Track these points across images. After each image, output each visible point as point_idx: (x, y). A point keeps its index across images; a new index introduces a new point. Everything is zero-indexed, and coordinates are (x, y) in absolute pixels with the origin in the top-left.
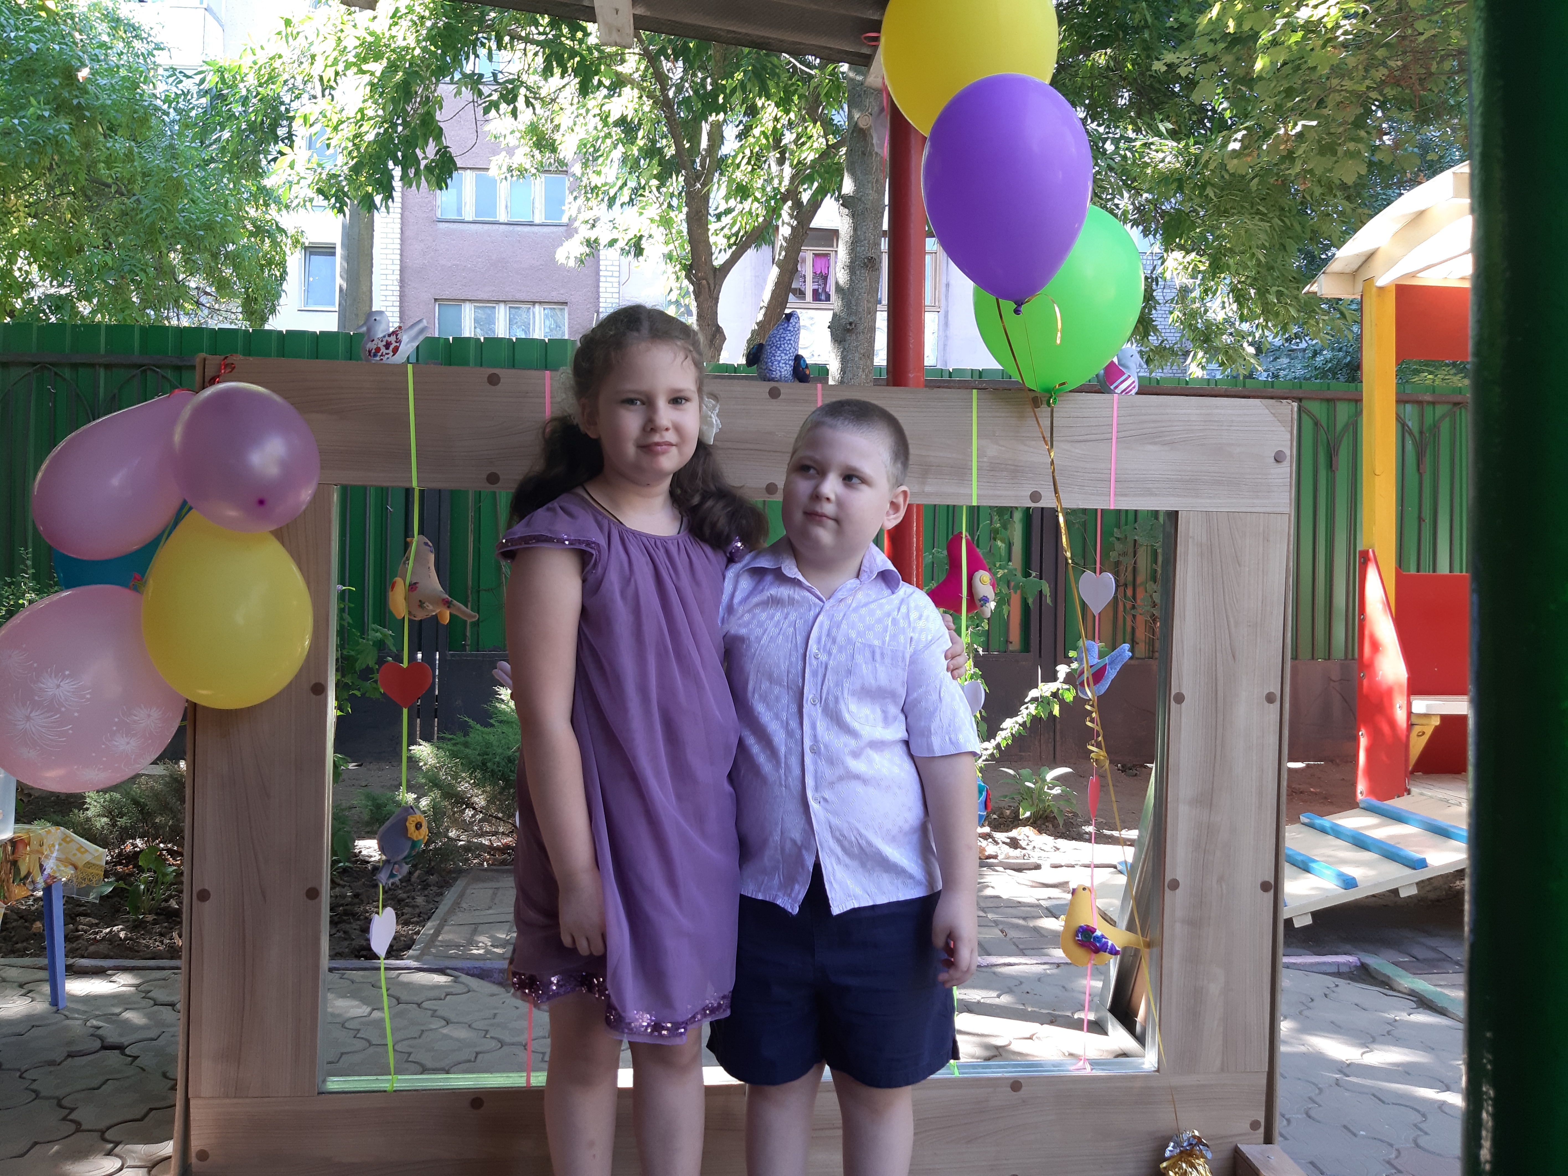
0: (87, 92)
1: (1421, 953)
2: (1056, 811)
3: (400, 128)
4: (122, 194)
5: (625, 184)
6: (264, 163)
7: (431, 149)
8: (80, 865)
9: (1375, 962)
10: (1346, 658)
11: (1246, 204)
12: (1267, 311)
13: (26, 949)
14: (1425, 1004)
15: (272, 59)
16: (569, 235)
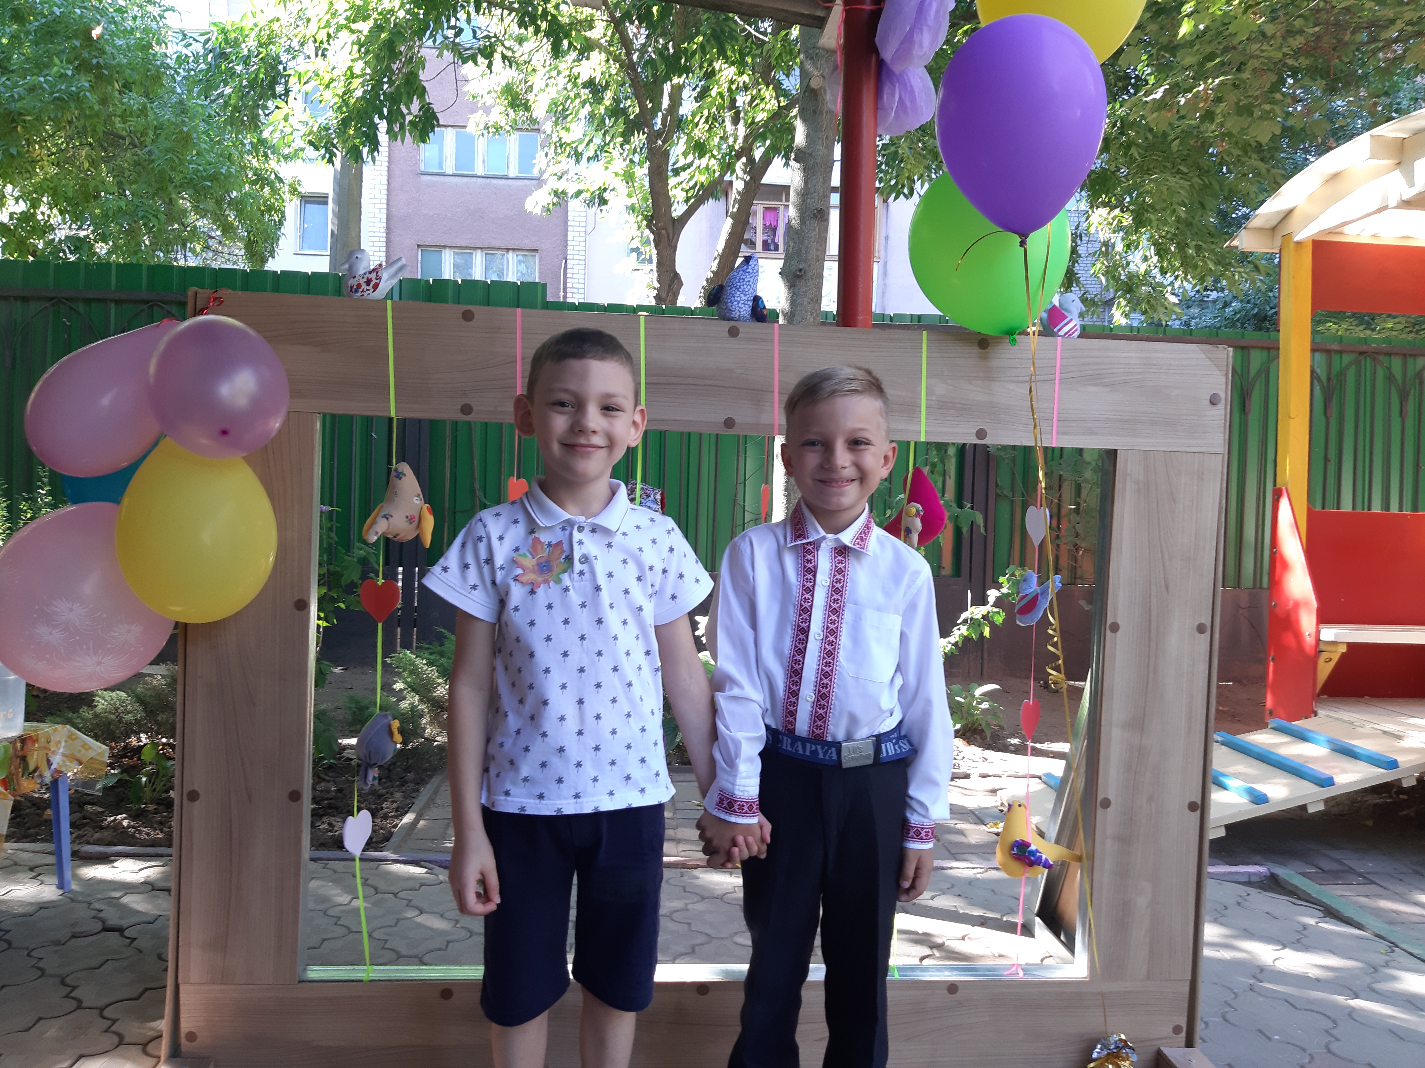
0: (104, 53)
1: (1326, 864)
2: (984, 724)
3: (386, 86)
4: (135, 146)
5: (591, 141)
6: (262, 117)
7: (415, 106)
8: (84, 760)
9: (1283, 872)
10: (1254, 587)
11: (1168, 165)
12: (1187, 264)
13: (38, 834)
14: (1331, 913)
15: (271, 22)
16: (539, 186)
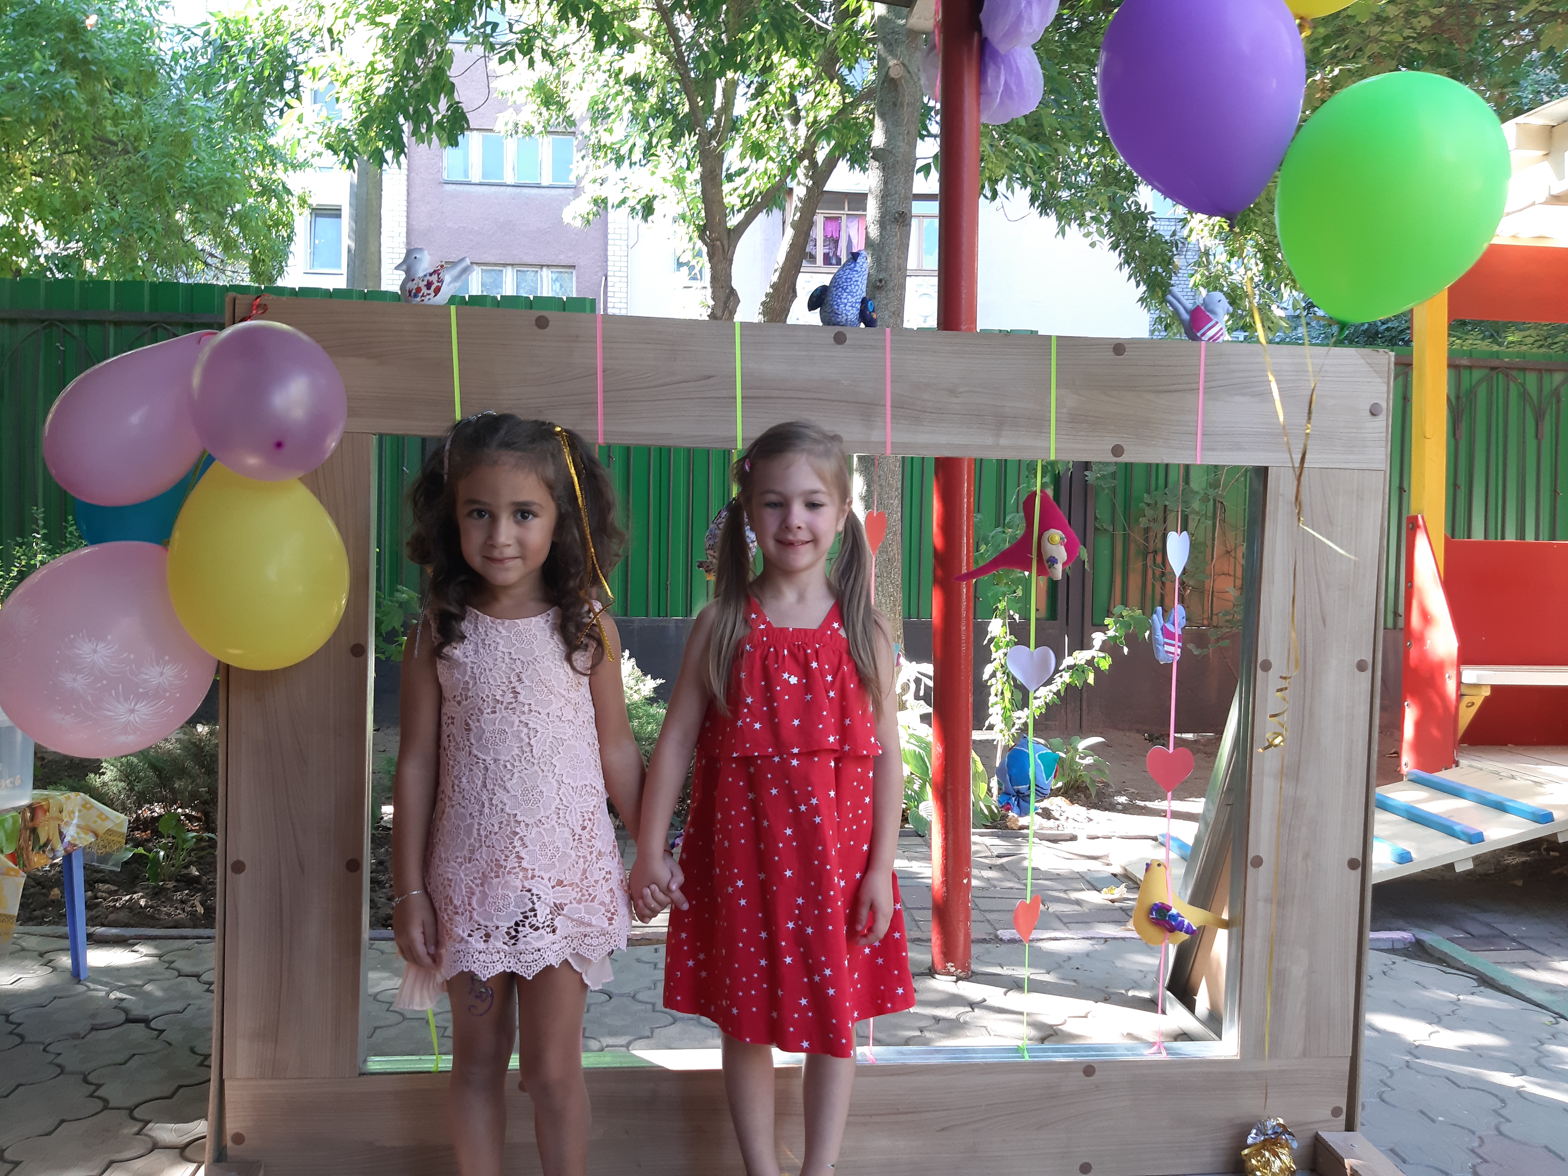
0: (92, 47)
1: (1476, 929)
2: (1088, 781)
3: (411, 83)
4: (128, 152)
5: (635, 143)
7: (443, 104)
8: (101, 832)
9: (1432, 938)
13: (44, 916)
14: (1486, 982)
15: (276, 11)
16: (577, 195)
